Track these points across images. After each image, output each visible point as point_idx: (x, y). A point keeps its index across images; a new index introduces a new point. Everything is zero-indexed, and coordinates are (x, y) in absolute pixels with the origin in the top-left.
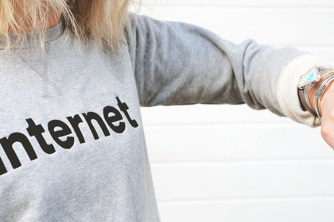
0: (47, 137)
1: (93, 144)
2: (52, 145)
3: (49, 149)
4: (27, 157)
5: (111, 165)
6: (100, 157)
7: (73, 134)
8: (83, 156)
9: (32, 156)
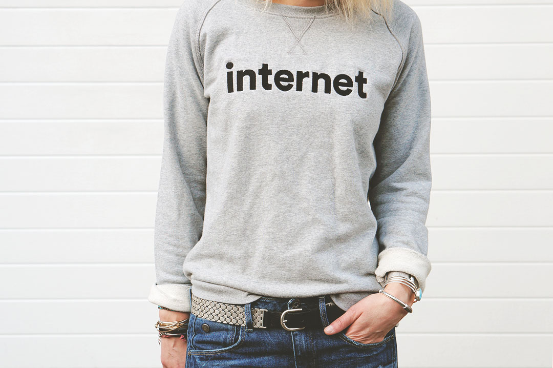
0: (271, 79)
1: (307, 94)
2: (271, 85)
3: (267, 86)
4: (249, 86)
5: (318, 114)
6: (311, 105)
7: (294, 83)
8: (293, 100)
9: (253, 86)
